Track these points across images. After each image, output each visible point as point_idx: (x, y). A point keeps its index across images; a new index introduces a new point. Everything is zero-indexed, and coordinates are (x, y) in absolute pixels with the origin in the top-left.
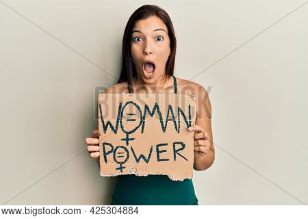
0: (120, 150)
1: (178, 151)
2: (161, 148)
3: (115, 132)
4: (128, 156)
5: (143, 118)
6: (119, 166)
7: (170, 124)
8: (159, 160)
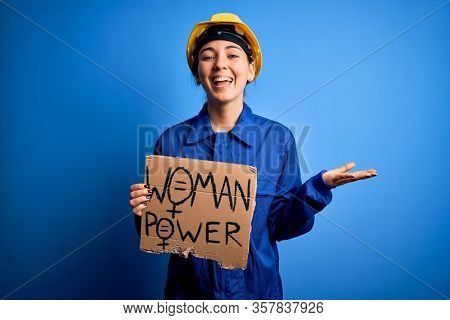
0: (164, 223)
1: (231, 232)
2: (211, 227)
3: (161, 201)
4: (173, 231)
5: (194, 189)
6: (161, 241)
7: (225, 199)
8: (208, 241)
